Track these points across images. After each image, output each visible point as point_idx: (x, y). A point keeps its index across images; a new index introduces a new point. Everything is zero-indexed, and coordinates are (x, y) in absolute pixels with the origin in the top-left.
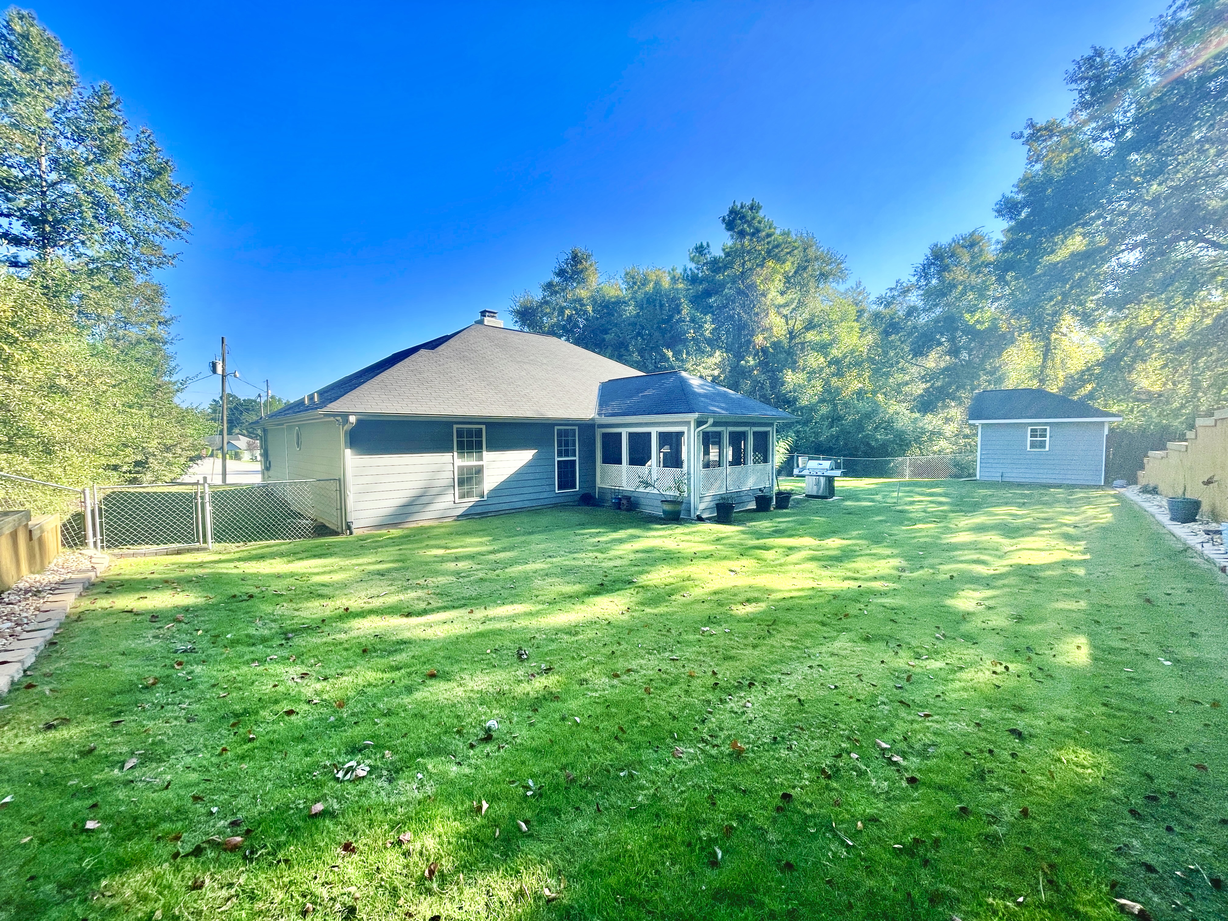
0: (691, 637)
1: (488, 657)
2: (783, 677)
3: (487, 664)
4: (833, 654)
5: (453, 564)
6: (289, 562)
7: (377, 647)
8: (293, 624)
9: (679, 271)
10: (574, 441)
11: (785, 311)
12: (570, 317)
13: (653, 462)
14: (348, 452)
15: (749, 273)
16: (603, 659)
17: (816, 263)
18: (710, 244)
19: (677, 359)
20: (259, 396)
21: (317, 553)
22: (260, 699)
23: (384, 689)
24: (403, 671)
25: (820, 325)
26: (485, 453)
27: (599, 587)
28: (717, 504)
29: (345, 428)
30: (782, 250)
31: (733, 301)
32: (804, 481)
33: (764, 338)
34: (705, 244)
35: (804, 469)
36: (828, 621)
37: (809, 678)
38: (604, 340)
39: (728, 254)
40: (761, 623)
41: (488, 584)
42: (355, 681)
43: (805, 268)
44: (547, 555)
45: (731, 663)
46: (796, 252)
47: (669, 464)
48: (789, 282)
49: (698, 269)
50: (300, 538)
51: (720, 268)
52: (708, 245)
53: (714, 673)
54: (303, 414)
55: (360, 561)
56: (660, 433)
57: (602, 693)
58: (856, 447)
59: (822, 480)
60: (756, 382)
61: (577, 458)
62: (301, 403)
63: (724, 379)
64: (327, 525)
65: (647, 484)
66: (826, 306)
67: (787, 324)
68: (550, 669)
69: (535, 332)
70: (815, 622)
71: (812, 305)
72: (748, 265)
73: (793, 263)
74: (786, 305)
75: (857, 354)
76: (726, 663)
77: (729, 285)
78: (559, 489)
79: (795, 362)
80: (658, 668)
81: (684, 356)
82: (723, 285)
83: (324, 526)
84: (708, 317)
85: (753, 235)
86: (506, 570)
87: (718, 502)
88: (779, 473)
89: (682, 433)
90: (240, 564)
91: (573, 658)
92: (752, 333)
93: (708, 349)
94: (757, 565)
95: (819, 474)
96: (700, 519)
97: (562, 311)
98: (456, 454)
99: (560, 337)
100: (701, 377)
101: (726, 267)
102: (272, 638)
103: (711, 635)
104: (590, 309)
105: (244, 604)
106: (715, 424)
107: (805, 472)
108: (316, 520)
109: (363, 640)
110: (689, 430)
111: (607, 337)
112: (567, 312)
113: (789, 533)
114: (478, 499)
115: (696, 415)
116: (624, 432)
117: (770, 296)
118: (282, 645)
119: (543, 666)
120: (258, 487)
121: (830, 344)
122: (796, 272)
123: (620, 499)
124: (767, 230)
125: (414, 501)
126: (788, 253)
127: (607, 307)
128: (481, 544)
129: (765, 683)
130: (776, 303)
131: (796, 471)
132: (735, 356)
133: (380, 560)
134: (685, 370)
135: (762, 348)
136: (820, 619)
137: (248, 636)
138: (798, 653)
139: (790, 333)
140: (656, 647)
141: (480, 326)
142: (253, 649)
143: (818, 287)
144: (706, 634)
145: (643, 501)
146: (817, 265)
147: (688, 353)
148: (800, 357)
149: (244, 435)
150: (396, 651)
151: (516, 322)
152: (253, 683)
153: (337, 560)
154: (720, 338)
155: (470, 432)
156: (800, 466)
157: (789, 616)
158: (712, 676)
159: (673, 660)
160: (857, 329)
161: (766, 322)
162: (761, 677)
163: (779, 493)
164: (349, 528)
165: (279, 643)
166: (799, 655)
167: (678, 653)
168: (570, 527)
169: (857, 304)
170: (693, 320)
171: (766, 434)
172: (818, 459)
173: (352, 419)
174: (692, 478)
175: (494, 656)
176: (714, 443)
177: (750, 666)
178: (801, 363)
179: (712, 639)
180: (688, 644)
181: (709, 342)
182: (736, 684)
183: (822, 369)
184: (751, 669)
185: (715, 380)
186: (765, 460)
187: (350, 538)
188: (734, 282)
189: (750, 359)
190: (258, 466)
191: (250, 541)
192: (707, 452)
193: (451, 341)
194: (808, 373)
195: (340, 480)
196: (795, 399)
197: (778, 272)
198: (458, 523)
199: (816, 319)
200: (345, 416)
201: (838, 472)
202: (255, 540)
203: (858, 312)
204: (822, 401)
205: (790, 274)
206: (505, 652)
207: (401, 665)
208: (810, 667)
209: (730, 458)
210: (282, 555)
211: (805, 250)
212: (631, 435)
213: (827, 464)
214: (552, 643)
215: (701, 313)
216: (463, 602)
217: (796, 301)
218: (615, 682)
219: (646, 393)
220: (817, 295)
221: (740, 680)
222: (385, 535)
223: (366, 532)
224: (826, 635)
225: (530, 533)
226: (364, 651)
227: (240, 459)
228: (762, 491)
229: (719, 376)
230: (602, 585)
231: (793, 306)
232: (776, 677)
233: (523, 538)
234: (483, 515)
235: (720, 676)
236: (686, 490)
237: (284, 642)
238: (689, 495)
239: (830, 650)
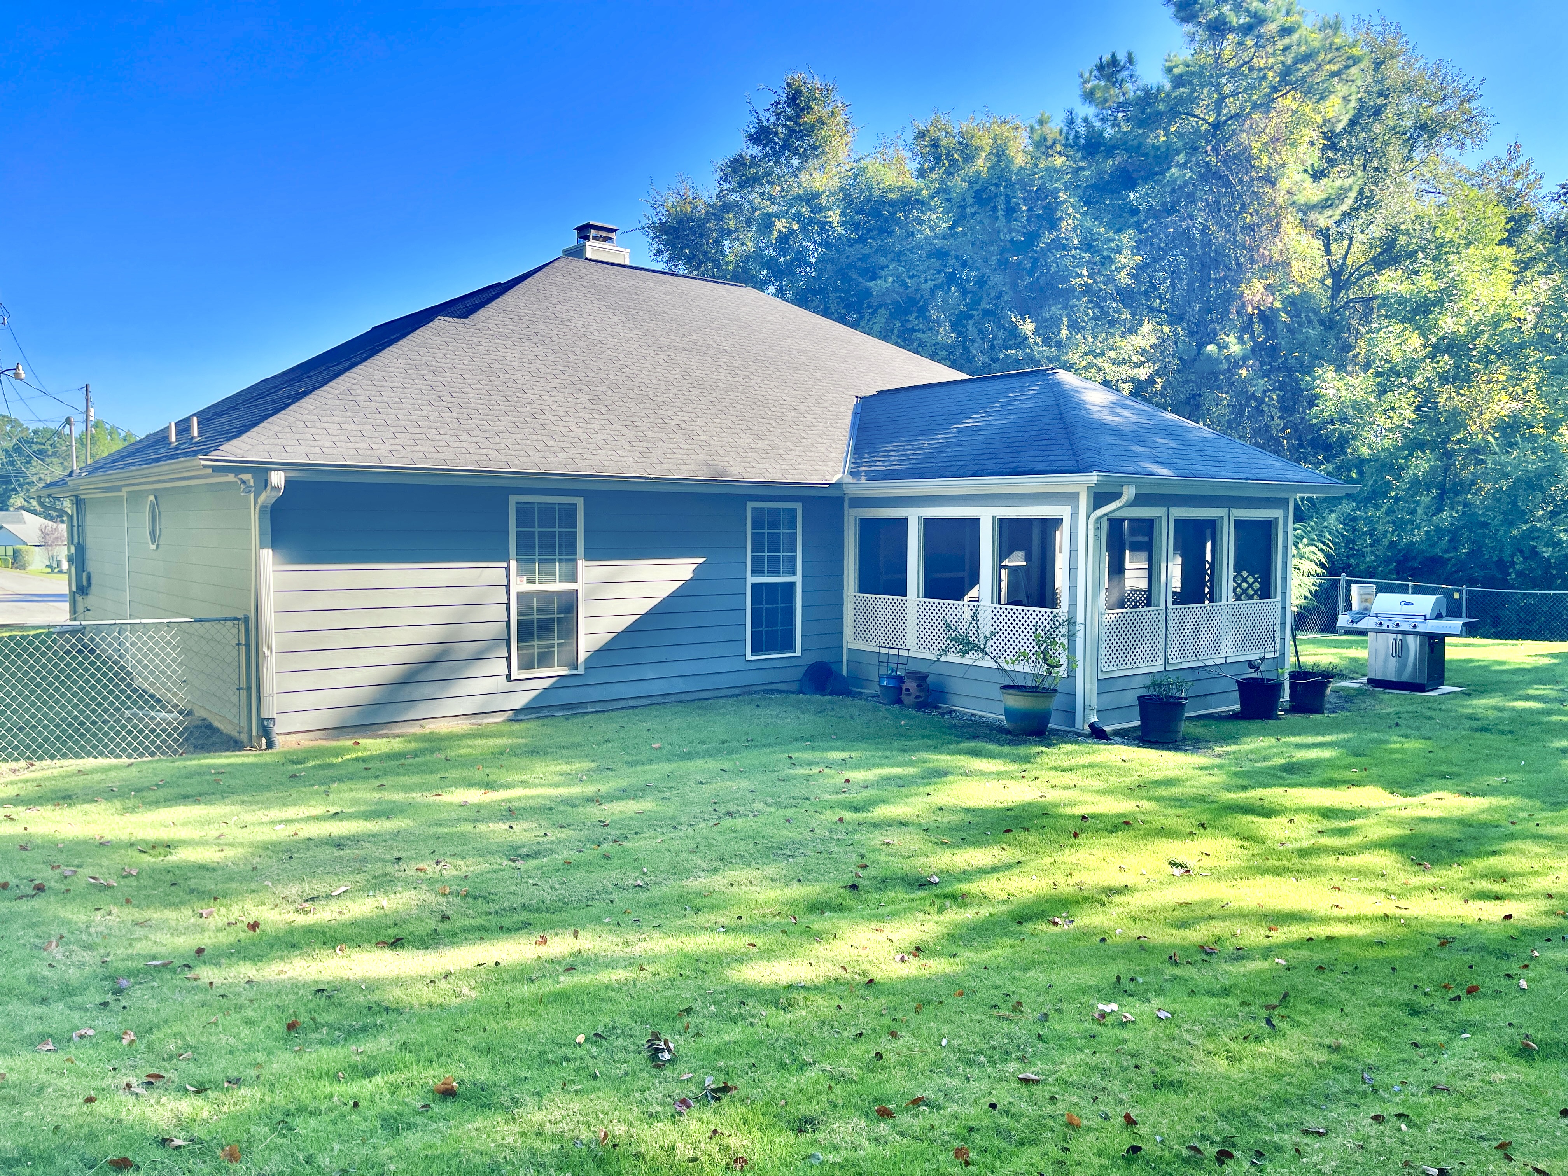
0: (1072, 1027)
1: (580, 1051)
2: (1307, 1140)
3: (577, 1070)
4: (1435, 1089)
5: (503, 826)
6: (126, 810)
7: (321, 1019)
8: (130, 957)
9: (1055, 127)
10: (794, 536)
11: (1323, 220)
12: (784, 238)
13: (984, 589)
14: (267, 554)
15: (1233, 125)
16: (853, 1071)
17: (1405, 98)
18: (1138, 57)
19: (1046, 342)
20: (68, 421)
21: (189, 791)
22: (57, 1127)
23: (334, 1122)
24: (378, 1080)
25: (1412, 255)
26: (581, 563)
27: (847, 893)
28: (1140, 698)
29: (262, 498)
30: (1319, 67)
31: (1191, 198)
32: (1363, 645)
33: (1268, 287)
34: (1122, 58)
35: (1365, 613)
36: (1425, 1002)
37: (1374, 1145)
38: (868, 292)
39: (1179, 81)
40: (1249, 999)
41: (581, 875)
42: (268, 1099)
43: (1378, 112)
44: (722, 809)
45: (1173, 1098)
46: (1354, 70)
47: (1022, 597)
48: (1334, 147)
49: (1104, 120)
50: (152, 754)
51: (1160, 114)
52: (1130, 60)
53: (1130, 1121)
54: (164, 467)
55: (291, 812)
56: (1002, 521)
57: (851, 1154)
58: (1500, 561)
59: (1413, 643)
60: (1243, 395)
61: (798, 579)
62: (159, 439)
63: (1164, 388)
64: (216, 724)
65: (966, 645)
66: (1428, 207)
67: (1328, 251)
68: (725, 1089)
69: (702, 277)
70: (1391, 1003)
71: (1392, 205)
72: (1232, 106)
73: (1346, 99)
74: (1327, 204)
75: (1508, 325)
76: (1160, 1098)
77: (1181, 158)
78: (754, 651)
79: (1346, 348)
80: (988, 1100)
81: (1064, 332)
82: (1164, 157)
83: (210, 726)
84: (1127, 238)
85: (1247, 29)
86: (626, 844)
87: (1143, 692)
88: (1301, 621)
89: (1057, 522)
90: (19, 812)
91: (782, 1065)
92: (1237, 275)
93: (1126, 314)
94: (1240, 851)
95: (1405, 627)
96: (1098, 734)
97: (766, 225)
98: (513, 564)
99: (761, 286)
100: (1106, 383)
101: (1173, 113)
102: (83, 988)
103: (1123, 1025)
104: (834, 217)
105: (24, 906)
106: (1140, 500)
107: (1367, 623)
108: (190, 713)
109: (289, 1000)
110: (1074, 516)
111: (878, 286)
112: (780, 225)
113: (1320, 774)
114: (563, 671)
115: (1094, 477)
116: (914, 517)
117: (1283, 184)
118: (105, 1004)
119: (710, 1082)
120: (61, 634)
121: (1439, 302)
122: (1353, 123)
123: (901, 679)
124: (1281, 20)
125: (415, 673)
126: (1333, 75)
127: (876, 213)
128: (571, 779)
129: (1260, 1154)
130: (1301, 198)
131: (1343, 620)
132: (1191, 333)
133: (333, 810)
134: (1068, 367)
135: (1261, 313)
136: (1406, 996)
137: (32, 979)
138: (1345, 1081)
139: (1335, 274)
140: (983, 1046)
141: (576, 262)
142: (42, 1010)
143: (1410, 158)
144: (1108, 1020)
145: (957, 686)
146: (1407, 103)
147: (1074, 326)
148: (1358, 335)
149: (34, 512)
150: (364, 1029)
151: (659, 252)
152: (41, 1089)
153: (237, 808)
154: (1155, 288)
155: (547, 511)
156: (1355, 606)
157: (1324, 984)
158: (1123, 1129)
159: (1026, 1081)
160: (1508, 265)
161: (1274, 250)
162: (1251, 1138)
163: (1300, 675)
164: (266, 731)
165: (98, 999)
166: (1347, 1085)
167: (1040, 1066)
168: (779, 742)
169: (1509, 202)
170: (1088, 245)
171: (1268, 526)
172: (1404, 590)
173: (278, 479)
174: (1080, 635)
175: (594, 1050)
176: (1136, 548)
177: (1223, 1107)
178: (1362, 347)
179: (1124, 1034)
180: (1064, 1041)
181: (1126, 297)
182: (1185, 1153)
183: (1412, 367)
184: (1224, 1117)
185: (1140, 389)
186: (1266, 592)
187: (268, 757)
188: (1193, 149)
189: (1232, 339)
190: (62, 584)
191: (40, 758)
192: (1117, 569)
193: (508, 298)
194: (1378, 374)
195: (246, 620)
196: (1345, 440)
197: (1308, 123)
198: (517, 726)
199: (1402, 240)
200: (261, 471)
201: (1456, 624)
202: (52, 757)
203: (1510, 219)
204: (1414, 445)
205: (1339, 128)
206: (620, 1042)
207: (373, 1065)
208: (1378, 1119)
209: (1176, 585)
210: (109, 794)
211: (1378, 65)
212: (929, 524)
213: (1425, 603)
214: (730, 1026)
215: (1109, 226)
216: (524, 916)
217: (1353, 194)
218: (883, 1128)
219: (969, 423)
220: (1408, 177)
221: (1197, 1144)
222: (348, 750)
223: (306, 742)
224: (1418, 1039)
225: (688, 756)
226: (291, 1027)
227: (23, 567)
228: (1257, 669)
229: (1151, 381)
230: (854, 887)
231: (1345, 207)
232: (1288, 1138)
233: (667, 767)
234: (573, 709)
235: (1143, 1130)
236: (1064, 660)
237: (110, 997)
238: (1072, 675)
239: (1428, 1076)
